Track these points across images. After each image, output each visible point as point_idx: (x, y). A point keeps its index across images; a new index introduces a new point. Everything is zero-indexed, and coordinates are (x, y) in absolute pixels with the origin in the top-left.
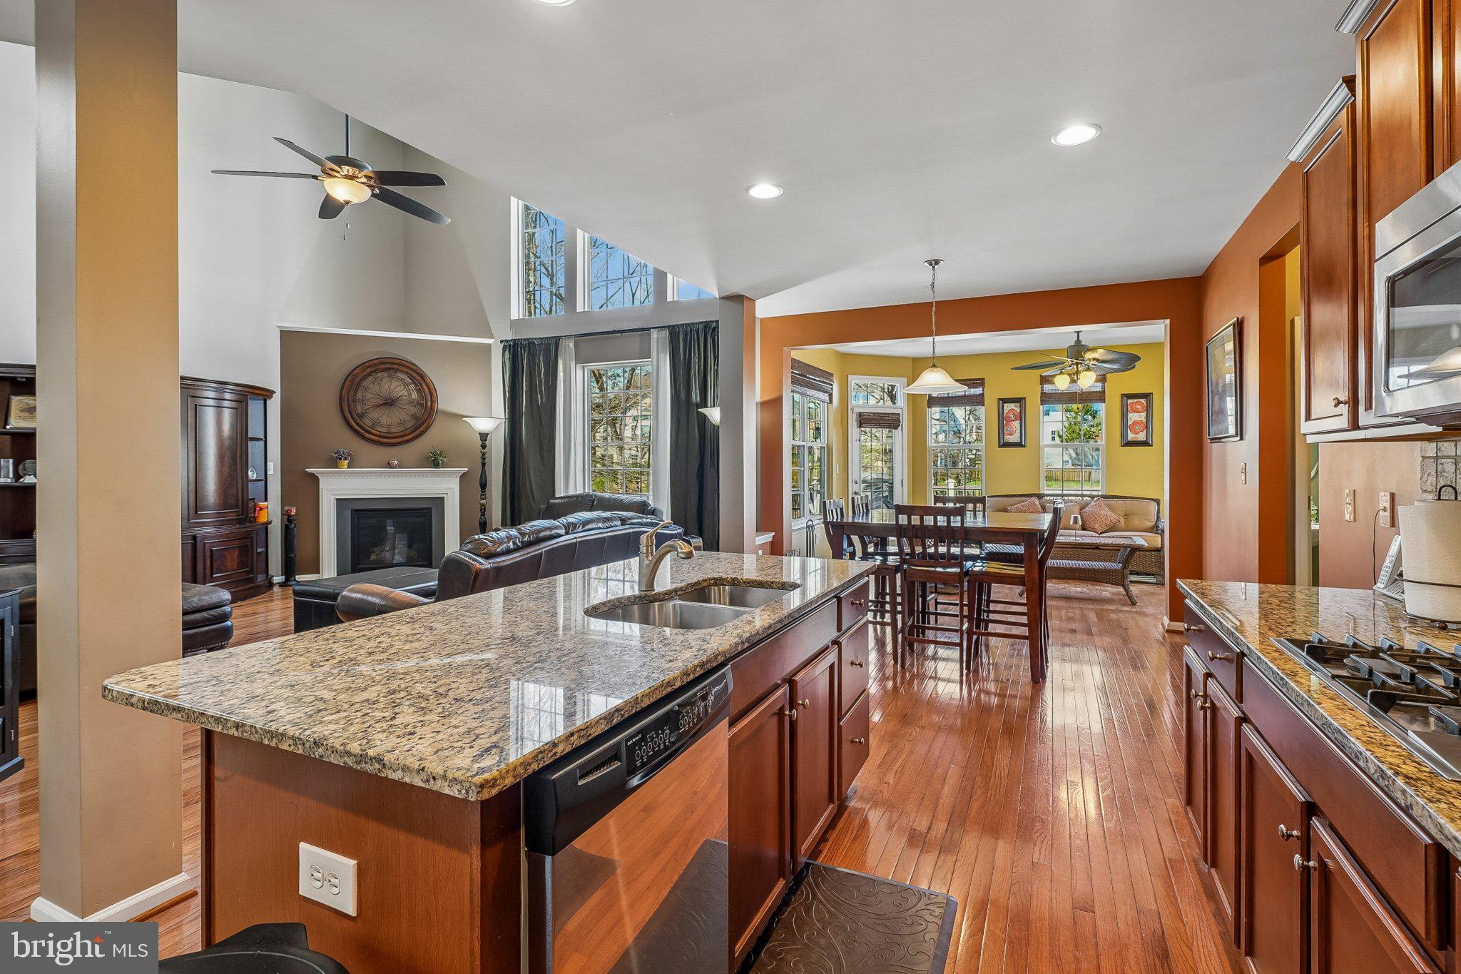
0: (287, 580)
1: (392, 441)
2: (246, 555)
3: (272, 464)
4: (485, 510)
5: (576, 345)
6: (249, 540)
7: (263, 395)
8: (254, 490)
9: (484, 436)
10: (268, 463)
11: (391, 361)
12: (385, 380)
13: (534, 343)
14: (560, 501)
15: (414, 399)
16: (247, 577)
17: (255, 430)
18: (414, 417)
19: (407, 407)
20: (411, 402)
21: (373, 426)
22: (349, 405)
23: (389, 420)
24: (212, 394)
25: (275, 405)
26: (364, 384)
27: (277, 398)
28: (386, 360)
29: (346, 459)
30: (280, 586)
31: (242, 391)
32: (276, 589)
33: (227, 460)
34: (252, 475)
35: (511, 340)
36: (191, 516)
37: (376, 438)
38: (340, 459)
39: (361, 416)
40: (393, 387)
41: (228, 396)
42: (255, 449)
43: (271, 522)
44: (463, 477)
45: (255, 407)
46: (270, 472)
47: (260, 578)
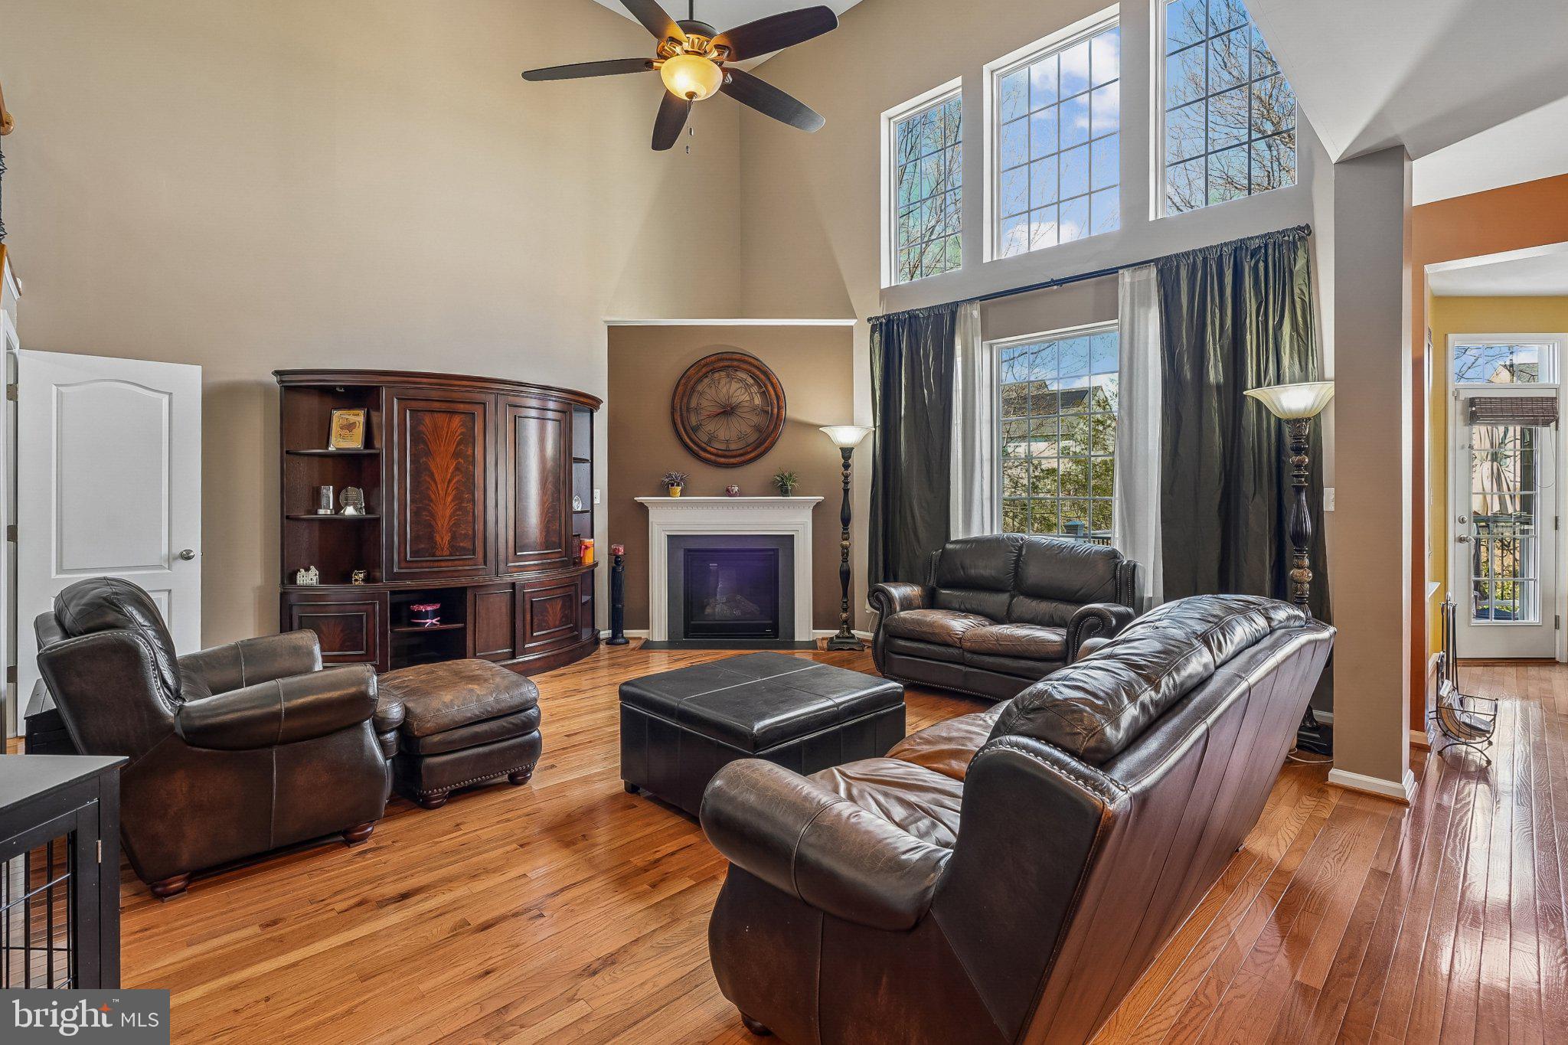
0: (614, 636)
1: (732, 460)
2: (571, 607)
3: (598, 491)
4: (847, 554)
5: (982, 313)
6: (573, 588)
7: (591, 405)
8: (579, 523)
9: (847, 452)
10: (595, 490)
11: (730, 356)
12: (723, 382)
13: (917, 317)
14: (958, 546)
15: (757, 406)
16: (571, 635)
17: (580, 450)
18: (758, 429)
19: (747, 416)
20: (754, 409)
21: (709, 443)
22: (681, 415)
23: (727, 434)
24: (534, 403)
25: (601, 417)
26: (700, 388)
27: (604, 408)
28: (725, 356)
29: (678, 485)
30: (607, 644)
31: (566, 399)
32: (602, 646)
33: (550, 486)
34: (577, 506)
35: (883, 316)
36: (510, 558)
37: (713, 457)
38: (673, 485)
39: (695, 429)
40: (731, 391)
41: (551, 405)
42: (580, 472)
43: (597, 563)
44: (817, 508)
45: (580, 421)
46: (597, 501)
47: (586, 635)
